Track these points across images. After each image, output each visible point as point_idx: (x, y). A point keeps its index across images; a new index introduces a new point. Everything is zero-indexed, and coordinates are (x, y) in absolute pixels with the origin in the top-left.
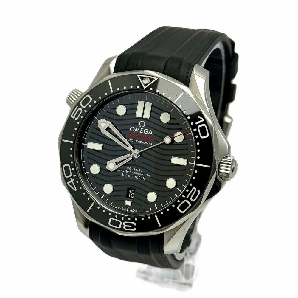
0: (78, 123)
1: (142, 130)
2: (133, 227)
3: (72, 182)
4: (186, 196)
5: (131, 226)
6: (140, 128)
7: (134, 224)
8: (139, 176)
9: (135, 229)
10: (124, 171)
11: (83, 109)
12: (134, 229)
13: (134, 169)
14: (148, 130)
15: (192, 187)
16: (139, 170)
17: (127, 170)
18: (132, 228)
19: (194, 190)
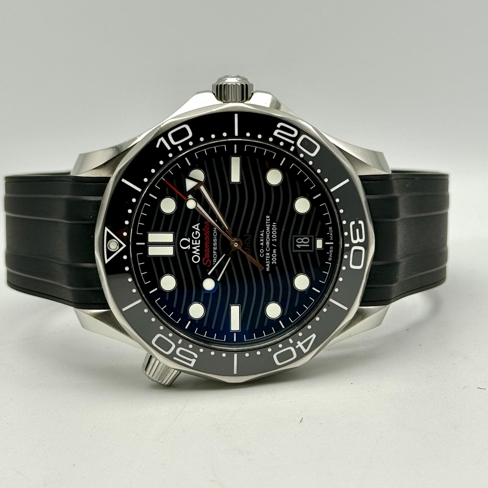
0: (201, 350)
1: (194, 242)
2: (357, 226)
3: (303, 345)
4: (291, 145)
5: (357, 230)
6: (192, 246)
7: (353, 225)
8: (271, 235)
9: (361, 222)
10: (267, 261)
11: (177, 346)
12: (360, 225)
13: (262, 244)
14: (193, 233)
15: (274, 137)
16: (262, 235)
17: (265, 255)
19: (279, 133)
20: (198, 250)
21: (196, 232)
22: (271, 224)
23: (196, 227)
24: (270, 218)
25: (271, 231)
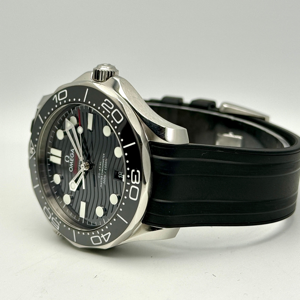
1: (71, 159)
2: (135, 173)
3: (104, 237)
4: (108, 113)
5: (136, 176)
6: (70, 161)
7: (133, 172)
8: (104, 166)
9: (138, 171)
10: (101, 181)
12: (138, 173)
13: (100, 170)
14: (71, 154)
15: (101, 107)
16: (100, 164)
17: (101, 177)
18: (137, 174)
19: (104, 105)
23: (72, 151)
25: (104, 163)
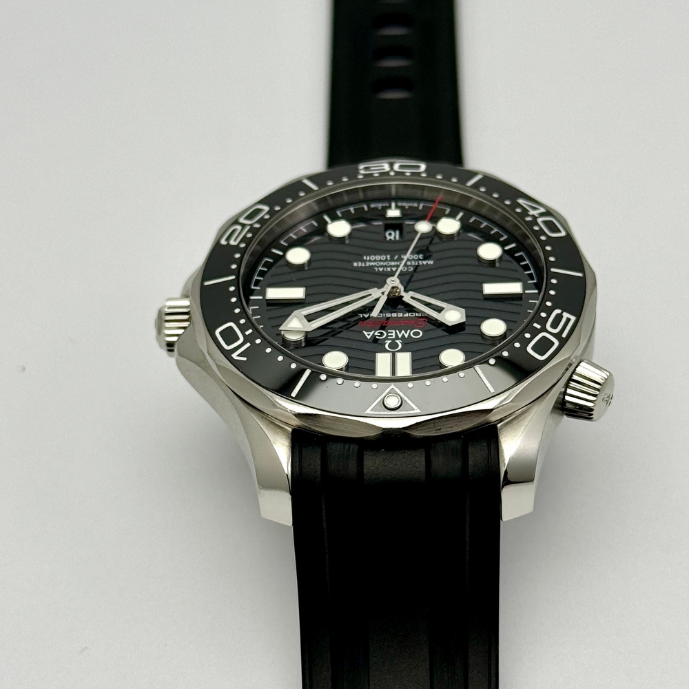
20: (403, 332)
21: (376, 334)
22: (365, 261)
24: (357, 261)
25: (375, 261)
